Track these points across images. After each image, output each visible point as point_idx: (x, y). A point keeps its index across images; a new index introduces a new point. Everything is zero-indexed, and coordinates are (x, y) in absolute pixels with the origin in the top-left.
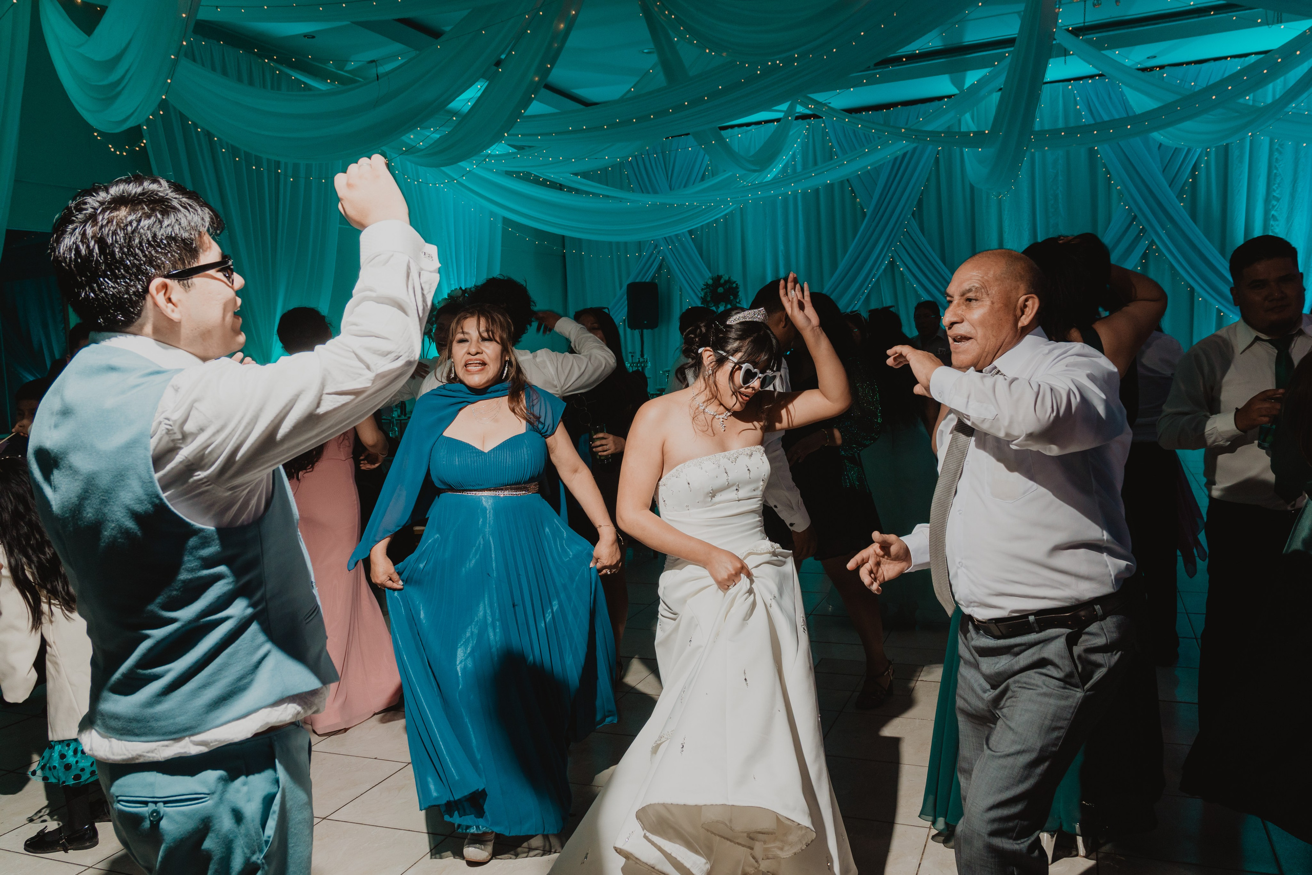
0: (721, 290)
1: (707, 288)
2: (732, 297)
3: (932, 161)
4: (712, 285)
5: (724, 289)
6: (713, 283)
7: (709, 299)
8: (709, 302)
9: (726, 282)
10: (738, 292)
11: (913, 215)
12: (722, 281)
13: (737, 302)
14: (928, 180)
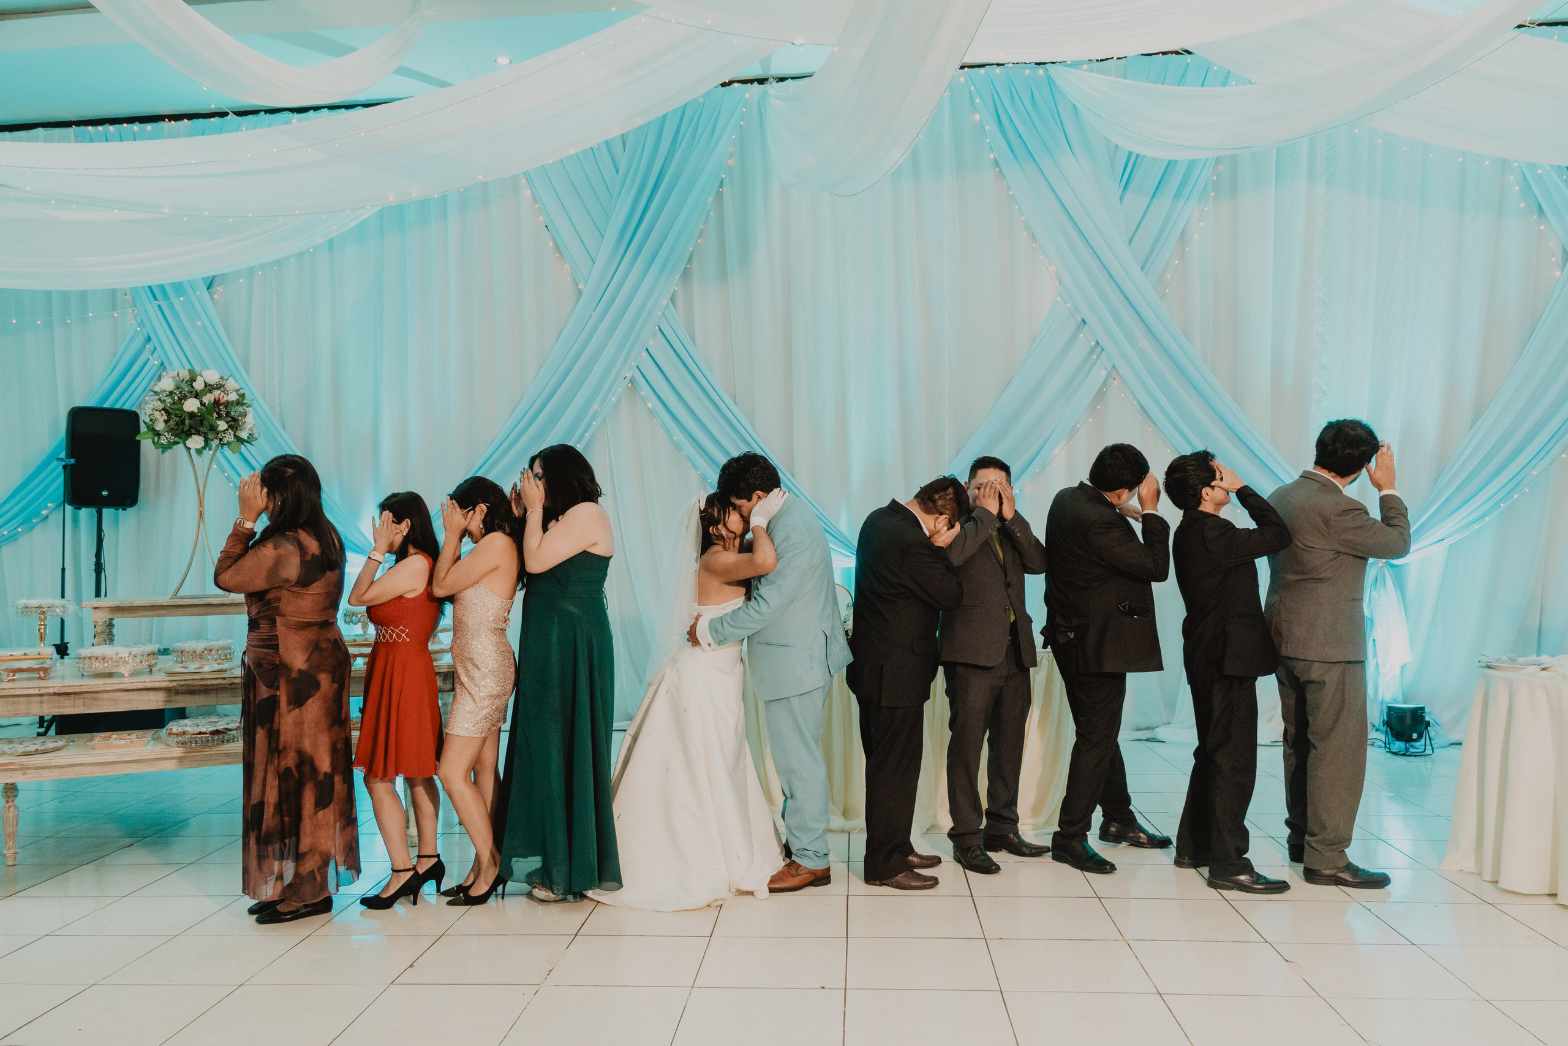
0: (191, 405)
1: (160, 399)
2: (222, 425)
3: (710, 200)
4: (171, 393)
5: (202, 404)
6: (178, 388)
7: (160, 426)
8: (158, 434)
9: (209, 388)
10: (245, 415)
11: (673, 299)
12: (199, 385)
13: (238, 439)
14: (701, 235)
